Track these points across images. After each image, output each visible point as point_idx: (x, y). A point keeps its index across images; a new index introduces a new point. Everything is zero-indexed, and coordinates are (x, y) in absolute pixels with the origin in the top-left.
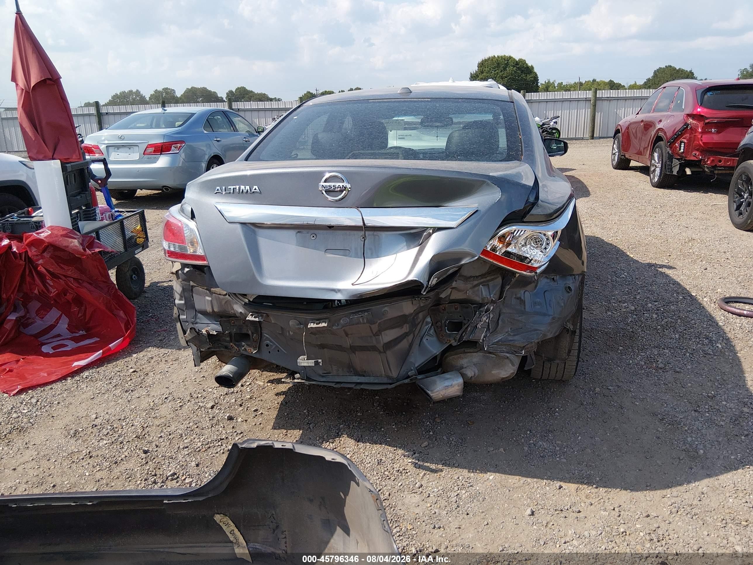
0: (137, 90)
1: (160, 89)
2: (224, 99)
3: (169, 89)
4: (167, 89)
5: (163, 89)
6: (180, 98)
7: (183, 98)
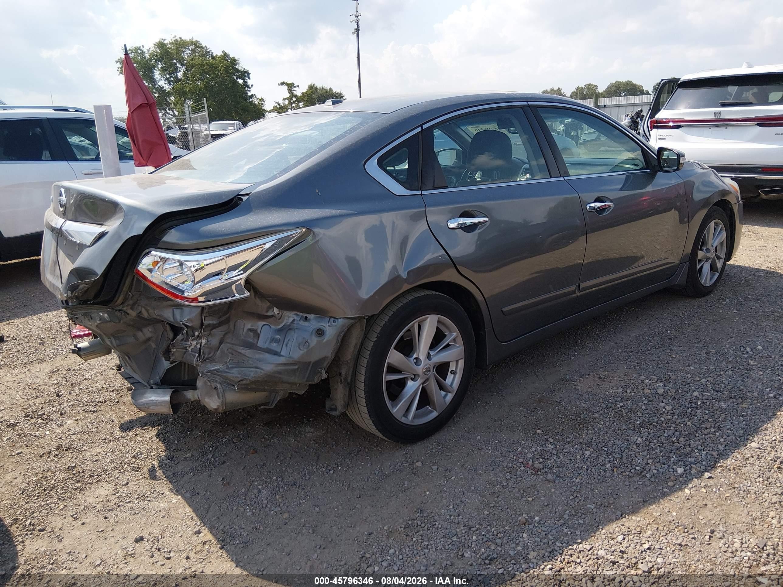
0: (559, 88)
1: (582, 85)
2: (650, 92)
3: (592, 85)
4: (589, 85)
5: (585, 86)
6: (602, 94)
7: (605, 93)
